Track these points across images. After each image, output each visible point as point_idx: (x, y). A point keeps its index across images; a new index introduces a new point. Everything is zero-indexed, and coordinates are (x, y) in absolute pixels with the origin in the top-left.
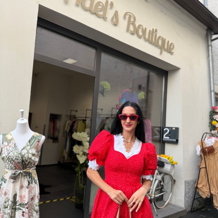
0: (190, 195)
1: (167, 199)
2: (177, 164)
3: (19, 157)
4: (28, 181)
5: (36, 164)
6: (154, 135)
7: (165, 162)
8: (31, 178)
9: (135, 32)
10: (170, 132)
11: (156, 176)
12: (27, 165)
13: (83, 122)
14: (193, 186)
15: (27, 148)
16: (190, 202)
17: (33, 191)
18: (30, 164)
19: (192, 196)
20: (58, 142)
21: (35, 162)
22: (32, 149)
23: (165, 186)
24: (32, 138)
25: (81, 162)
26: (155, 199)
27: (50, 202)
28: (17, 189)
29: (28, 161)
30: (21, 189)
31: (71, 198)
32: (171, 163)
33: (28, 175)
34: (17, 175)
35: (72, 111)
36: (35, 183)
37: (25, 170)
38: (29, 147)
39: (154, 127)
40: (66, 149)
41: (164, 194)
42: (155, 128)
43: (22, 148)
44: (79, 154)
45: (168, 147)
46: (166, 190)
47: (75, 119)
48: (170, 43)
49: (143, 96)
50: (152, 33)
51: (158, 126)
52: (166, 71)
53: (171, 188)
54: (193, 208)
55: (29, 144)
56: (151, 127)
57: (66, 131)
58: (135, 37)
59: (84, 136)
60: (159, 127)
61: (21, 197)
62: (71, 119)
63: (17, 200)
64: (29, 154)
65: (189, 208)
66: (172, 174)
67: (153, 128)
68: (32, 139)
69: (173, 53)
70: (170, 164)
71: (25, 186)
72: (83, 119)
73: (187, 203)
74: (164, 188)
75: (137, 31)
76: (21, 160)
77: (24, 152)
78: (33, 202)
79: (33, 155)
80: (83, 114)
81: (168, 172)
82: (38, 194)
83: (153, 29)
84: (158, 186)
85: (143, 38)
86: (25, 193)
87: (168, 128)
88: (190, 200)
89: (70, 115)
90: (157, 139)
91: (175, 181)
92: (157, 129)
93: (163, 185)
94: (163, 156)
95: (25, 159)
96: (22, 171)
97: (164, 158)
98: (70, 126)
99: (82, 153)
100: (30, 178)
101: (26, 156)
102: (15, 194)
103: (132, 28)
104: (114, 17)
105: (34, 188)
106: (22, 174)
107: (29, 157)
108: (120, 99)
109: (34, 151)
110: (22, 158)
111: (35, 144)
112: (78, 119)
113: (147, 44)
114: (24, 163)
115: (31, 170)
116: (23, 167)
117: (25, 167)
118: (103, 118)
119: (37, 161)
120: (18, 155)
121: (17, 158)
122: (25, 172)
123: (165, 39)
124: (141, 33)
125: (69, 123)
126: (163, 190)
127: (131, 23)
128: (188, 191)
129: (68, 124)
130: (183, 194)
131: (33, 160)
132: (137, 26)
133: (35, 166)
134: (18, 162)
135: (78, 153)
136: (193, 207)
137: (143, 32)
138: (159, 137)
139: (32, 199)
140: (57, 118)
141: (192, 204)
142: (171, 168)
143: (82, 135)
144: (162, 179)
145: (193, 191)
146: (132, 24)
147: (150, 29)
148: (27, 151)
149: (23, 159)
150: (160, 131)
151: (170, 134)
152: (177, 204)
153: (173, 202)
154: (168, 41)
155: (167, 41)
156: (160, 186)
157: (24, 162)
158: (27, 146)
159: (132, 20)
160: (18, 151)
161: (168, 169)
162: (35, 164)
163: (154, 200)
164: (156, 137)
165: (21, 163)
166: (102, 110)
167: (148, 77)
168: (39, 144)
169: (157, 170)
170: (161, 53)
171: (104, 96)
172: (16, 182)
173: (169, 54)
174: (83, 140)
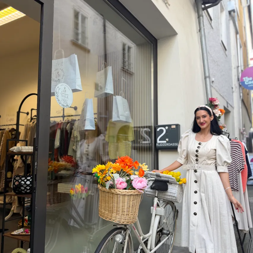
7: (168, 182)
32: (177, 181)
70: (177, 184)
87: (164, 126)
91: (178, 211)
142: (178, 191)
161: (175, 194)
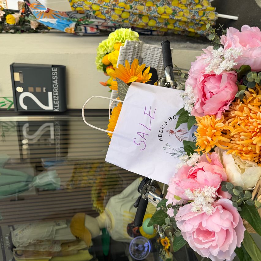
87: (16, 95)
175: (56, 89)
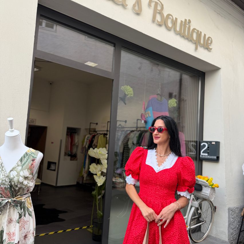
0: (235, 226)
1: (206, 230)
2: (218, 187)
3: (5, 181)
4: (19, 212)
5: (31, 189)
6: (189, 152)
7: (203, 185)
8: (23, 209)
9: (163, 24)
10: (208, 147)
11: (192, 203)
12: (17, 192)
13: (104, 136)
14: (238, 215)
15: (17, 169)
16: (235, 234)
17: (26, 226)
18: (21, 190)
19: (238, 227)
20: (76, 160)
21: (28, 187)
22: (24, 171)
23: (203, 215)
24: (24, 155)
25: (99, 185)
26: (191, 230)
27: (63, 231)
28: (4, 223)
29: (19, 186)
30: (9, 223)
31: (88, 227)
32: (210, 185)
33: (19, 205)
34: (3, 205)
35: (91, 124)
36: (30, 215)
37: (15, 199)
38: (20, 168)
39: (189, 141)
40: (85, 168)
41: (202, 224)
42: (190, 143)
43: (11, 169)
44: (96, 175)
45: (207, 166)
46: (205, 219)
47: (95, 133)
48: (207, 37)
49: (175, 103)
50: (184, 25)
51: (193, 140)
52: (202, 72)
53: (211, 217)
54: (239, 242)
55: (20, 163)
56: (185, 141)
57: (85, 147)
58: (163, 29)
59: (103, 153)
60: (194, 142)
61: (9, 234)
62: (91, 132)
63: (4, 239)
64: (20, 177)
65: (234, 242)
66: (212, 200)
67: (187, 142)
68: (24, 157)
69: (211, 49)
70: (210, 188)
71: (14, 220)
72: (104, 132)
73: (232, 236)
74: (202, 217)
75: (165, 22)
76: (9, 185)
77: (13, 174)
78: (27, 241)
79: (26, 178)
80: (104, 127)
81: (207, 197)
82: (33, 230)
83: (186, 20)
84: (194, 215)
85: (173, 29)
86: (14, 229)
87: (207, 142)
88: (236, 233)
89: (90, 129)
90: (193, 156)
91: (215, 208)
92: (192, 143)
93: (200, 213)
94: (200, 178)
95: (15, 184)
96: (10, 200)
97: (201, 180)
98: (90, 141)
99: (100, 173)
100: (21, 209)
101: (16, 179)
102: (2, 230)
103: (158, 18)
104: (137, 5)
105: (28, 223)
106: (10, 204)
107: (20, 181)
108: (145, 108)
109: (27, 173)
110: (10, 182)
111: (28, 164)
112: (98, 132)
113: (178, 38)
114: (13, 190)
115: (24, 198)
116: (11, 194)
117: (14, 194)
118: (127, 131)
119: (31, 187)
120: (5, 179)
121: (3, 182)
122: (15, 201)
123: (201, 32)
124: (170, 25)
125: (88, 137)
126: (201, 219)
127: (158, 11)
128: (232, 221)
129: (87, 139)
130: (227, 224)
131: (26, 185)
132: (165, 16)
133: (30, 193)
134: (5, 188)
135: (96, 173)
136: (239, 240)
137: (173, 23)
138: (195, 153)
139: (25, 237)
140: (76, 133)
141: (237, 237)
142: (210, 192)
143: (100, 151)
144: (199, 206)
145: (238, 221)
146: (159, 13)
147: (182, 20)
148: (16, 173)
149: (11, 184)
150: (197, 146)
151: (208, 150)
152: (218, 237)
153: (214, 234)
154: (205, 35)
155: (203, 35)
156: (196, 215)
157: (14, 188)
158: (18, 166)
159: (159, 8)
160: (5, 172)
161: (208, 194)
162: (29, 190)
163: (189, 231)
164: (191, 153)
165: (9, 189)
166: (126, 122)
167: (181, 80)
168: (34, 164)
169: (193, 194)
170: (196, 49)
171: (125, 104)
172: (3, 215)
173: (206, 51)
174: (101, 158)
175: (208, 157)
